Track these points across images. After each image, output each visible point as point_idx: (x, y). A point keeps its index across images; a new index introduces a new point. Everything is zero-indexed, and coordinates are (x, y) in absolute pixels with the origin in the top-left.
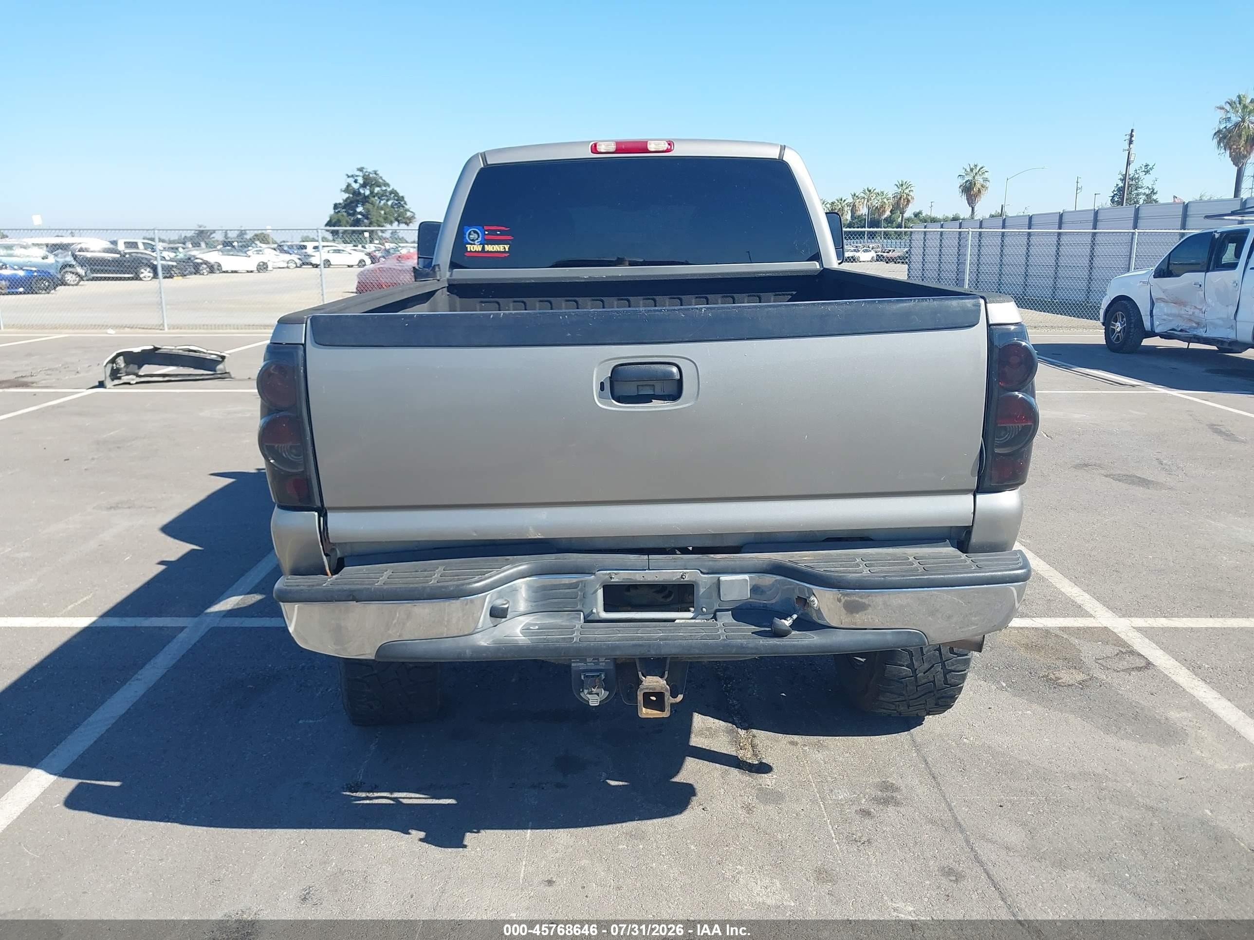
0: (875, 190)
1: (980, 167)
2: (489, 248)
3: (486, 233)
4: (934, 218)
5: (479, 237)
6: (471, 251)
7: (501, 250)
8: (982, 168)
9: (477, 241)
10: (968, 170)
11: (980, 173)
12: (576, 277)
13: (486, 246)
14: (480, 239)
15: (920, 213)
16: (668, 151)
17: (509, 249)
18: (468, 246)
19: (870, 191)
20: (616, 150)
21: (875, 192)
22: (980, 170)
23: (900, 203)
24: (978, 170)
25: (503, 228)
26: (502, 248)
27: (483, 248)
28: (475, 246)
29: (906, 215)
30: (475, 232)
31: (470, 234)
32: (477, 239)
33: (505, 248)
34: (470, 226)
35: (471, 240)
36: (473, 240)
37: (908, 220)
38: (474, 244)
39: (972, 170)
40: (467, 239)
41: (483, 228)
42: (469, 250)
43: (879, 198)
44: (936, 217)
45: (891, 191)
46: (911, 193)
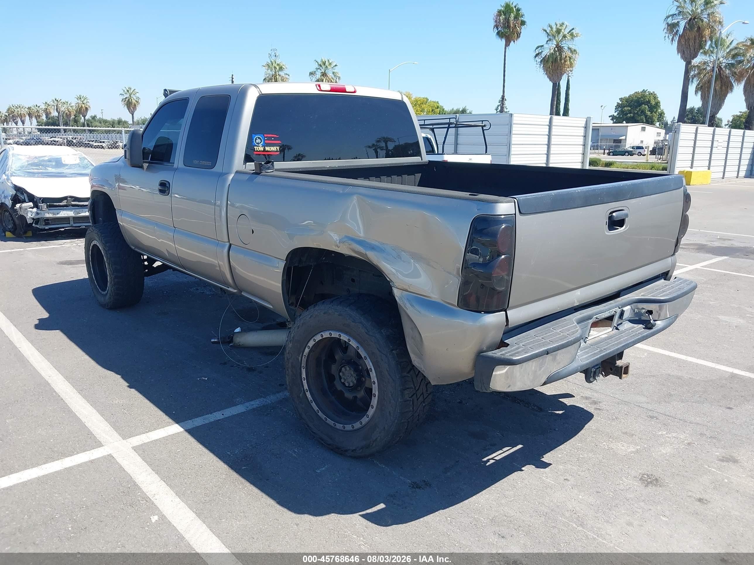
0: (61, 100)
1: (133, 89)
2: (267, 149)
3: (266, 139)
4: (105, 120)
5: (261, 141)
6: (257, 151)
7: (275, 150)
8: (134, 90)
9: (260, 144)
10: (126, 91)
11: (133, 93)
12: (323, 167)
13: (266, 147)
14: (262, 143)
15: (95, 116)
16: (355, 92)
17: (279, 149)
18: (256, 147)
19: (57, 101)
20: (331, 90)
21: (61, 101)
22: (133, 91)
23: (82, 110)
24: (132, 91)
25: (276, 136)
26: (275, 149)
27: (264, 149)
28: (260, 148)
29: (87, 118)
30: (259, 138)
31: (256, 139)
32: (261, 143)
33: (277, 149)
34: (256, 134)
35: (257, 143)
36: (258, 144)
37: (88, 120)
38: (259, 146)
39: (128, 91)
40: (255, 142)
41: (264, 136)
42: (256, 150)
43: (65, 106)
44: (107, 120)
45: (74, 102)
46: (88, 104)
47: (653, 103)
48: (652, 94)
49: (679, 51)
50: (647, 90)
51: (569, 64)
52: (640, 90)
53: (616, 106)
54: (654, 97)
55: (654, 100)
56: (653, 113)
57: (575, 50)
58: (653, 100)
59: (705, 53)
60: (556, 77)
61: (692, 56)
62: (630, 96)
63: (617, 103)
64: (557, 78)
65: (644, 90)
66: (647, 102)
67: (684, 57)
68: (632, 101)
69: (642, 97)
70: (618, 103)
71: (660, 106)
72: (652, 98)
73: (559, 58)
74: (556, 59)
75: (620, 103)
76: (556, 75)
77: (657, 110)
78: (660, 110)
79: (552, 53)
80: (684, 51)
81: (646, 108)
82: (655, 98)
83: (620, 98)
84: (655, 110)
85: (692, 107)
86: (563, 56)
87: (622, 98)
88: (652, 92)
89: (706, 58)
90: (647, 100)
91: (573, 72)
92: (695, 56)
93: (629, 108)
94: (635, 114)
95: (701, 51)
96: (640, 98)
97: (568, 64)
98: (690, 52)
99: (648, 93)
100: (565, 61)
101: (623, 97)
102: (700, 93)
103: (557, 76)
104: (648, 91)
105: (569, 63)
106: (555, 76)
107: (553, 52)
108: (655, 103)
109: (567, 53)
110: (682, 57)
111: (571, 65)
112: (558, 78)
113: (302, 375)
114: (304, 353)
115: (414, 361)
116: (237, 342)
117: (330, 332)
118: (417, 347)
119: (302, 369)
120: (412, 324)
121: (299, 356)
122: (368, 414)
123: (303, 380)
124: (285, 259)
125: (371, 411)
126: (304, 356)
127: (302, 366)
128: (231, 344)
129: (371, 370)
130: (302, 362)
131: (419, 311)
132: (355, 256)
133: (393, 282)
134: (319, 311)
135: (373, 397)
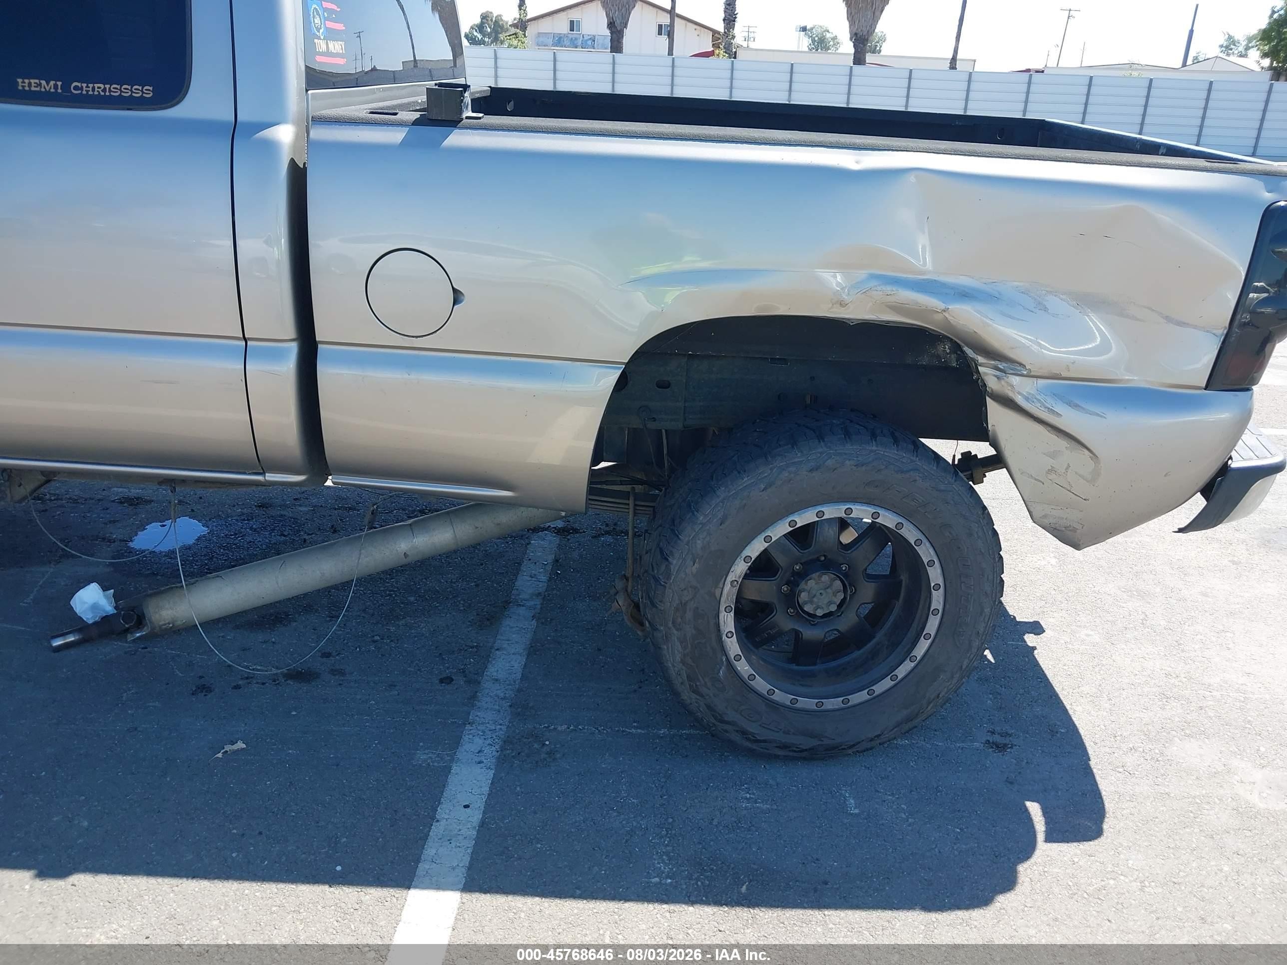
2: (331, 46)
3: (326, 15)
5: (321, 23)
6: (319, 53)
7: (340, 51)
9: (321, 32)
13: (329, 41)
18: (316, 41)
25: (336, 7)
26: (340, 47)
27: (328, 48)
28: (321, 43)
30: (317, 12)
31: (314, 16)
32: (321, 27)
38: (320, 38)
41: (322, 4)
42: (317, 50)
113: (722, 627)
114: (731, 577)
115: (1045, 516)
116: (162, 623)
117: (819, 508)
118: (1069, 489)
119: (723, 615)
120: (1062, 444)
121: (716, 587)
122: (913, 653)
123: (724, 637)
124: (626, 361)
125: (923, 646)
126: (732, 582)
127: (722, 608)
128: (138, 635)
129: (931, 563)
130: (723, 599)
131: (1098, 415)
132: (888, 322)
133: (1021, 364)
134: (793, 469)
135: (931, 616)
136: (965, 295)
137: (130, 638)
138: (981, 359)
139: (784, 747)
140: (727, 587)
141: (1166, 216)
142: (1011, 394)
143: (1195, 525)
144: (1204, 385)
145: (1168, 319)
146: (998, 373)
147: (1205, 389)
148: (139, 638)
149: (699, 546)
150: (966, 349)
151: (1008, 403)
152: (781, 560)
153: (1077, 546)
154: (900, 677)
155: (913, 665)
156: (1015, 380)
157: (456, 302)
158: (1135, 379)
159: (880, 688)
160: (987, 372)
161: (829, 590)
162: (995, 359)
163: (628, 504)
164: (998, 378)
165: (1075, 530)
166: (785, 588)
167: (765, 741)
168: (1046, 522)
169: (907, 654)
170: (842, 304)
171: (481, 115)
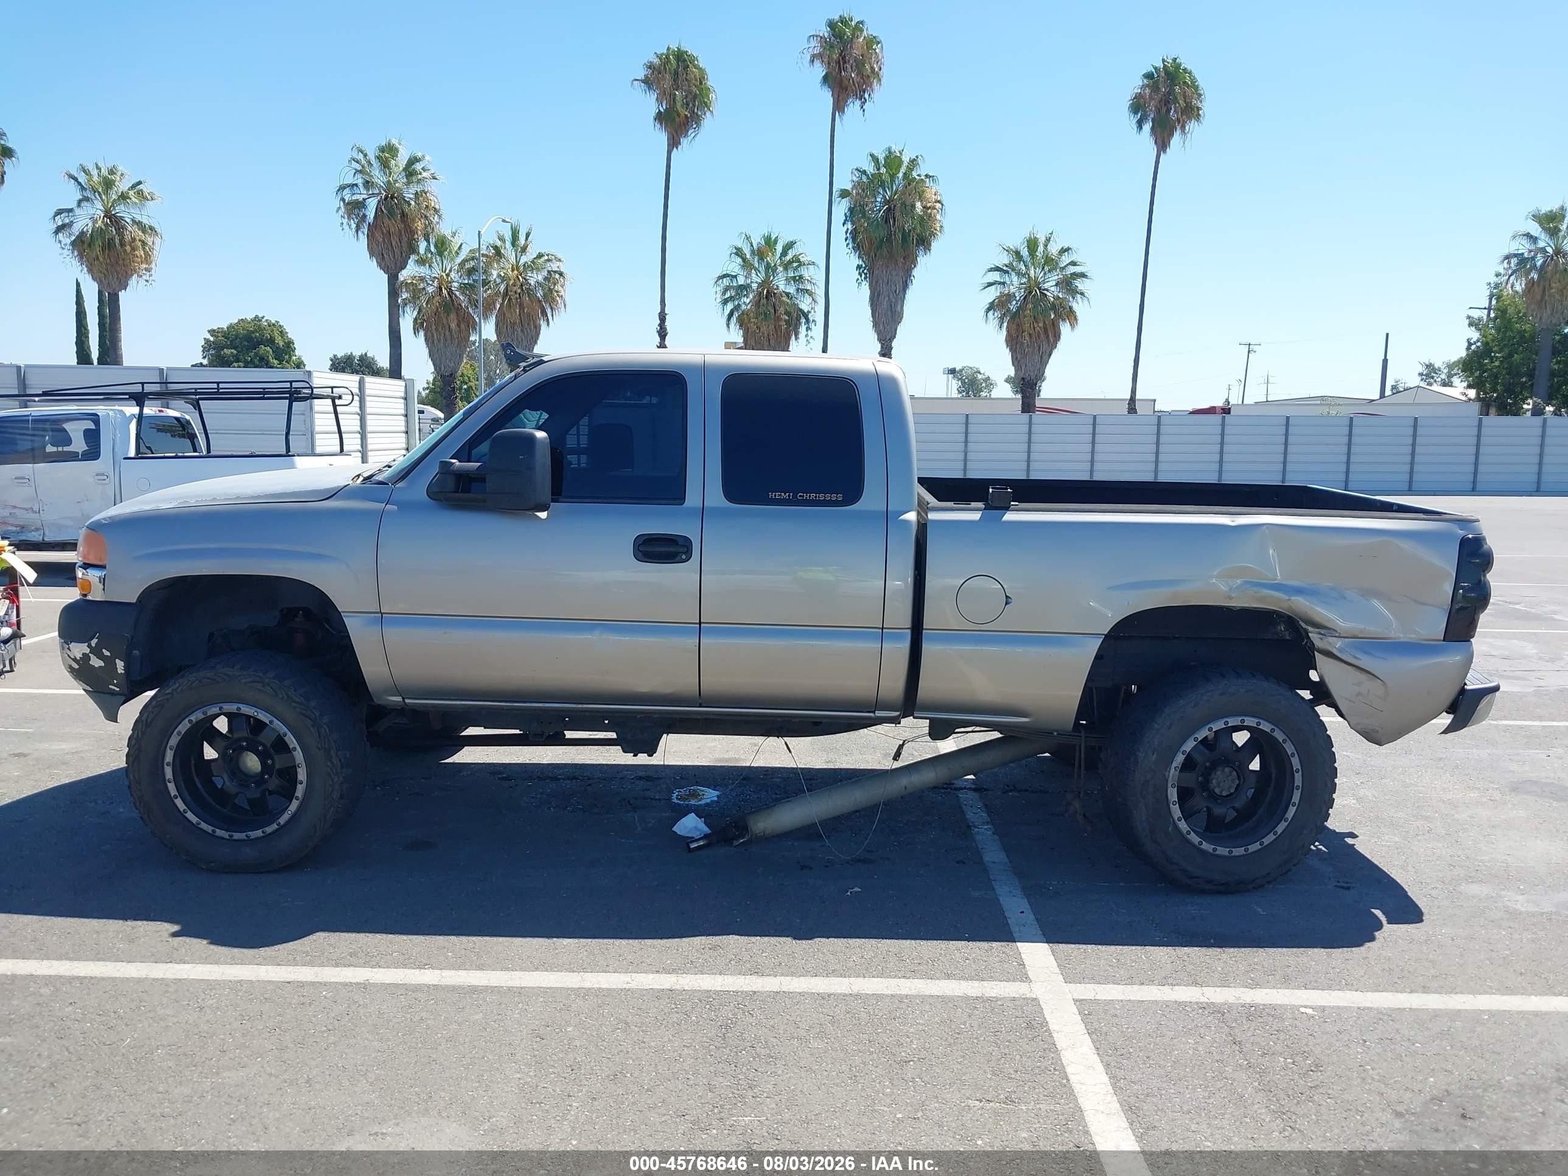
47: (281, 344)
48: (274, 325)
49: (372, 253)
50: (263, 317)
51: (143, 256)
52: (250, 316)
53: (202, 346)
54: (280, 332)
55: (282, 337)
56: (284, 362)
57: (151, 228)
58: (280, 338)
59: (421, 262)
60: (115, 279)
61: (399, 264)
62: (230, 327)
63: (205, 339)
64: (117, 283)
65: (257, 316)
66: (268, 340)
67: (383, 266)
68: (237, 337)
69: (256, 331)
70: (207, 341)
71: (295, 349)
72: (276, 334)
73: (117, 241)
74: (111, 240)
75: (212, 339)
76: (116, 276)
77: (290, 357)
78: (294, 358)
79: (101, 229)
80: (382, 254)
81: (268, 352)
82: (282, 333)
83: (210, 329)
84: (287, 357)
85: (349, 354)
86: (128, 238)
87: (214, 331)
88: (273, 322)
89: (423, 271)
90: (267, 337)
91: (153, 272)
92: (403, 267)
93: (232, 351)
94: (248, 362)
95: (413, 257)
96: (253, 332)
97: (141, 256)
98: (394, 257)
99: (265, 324)
100: (133, 249)
101: (215, 328)
102: (422, 333)
103: (117, 278)
104: (265, 318)
105: (142, 253)
106: (113, 279)
107: (103, 227)
108: (285, 343)
109: (132, 231)
110: (380, 265)
111: (147, 259)
112: (120, 282)
113: (1169, 798)
114: (1174, 765)
115: (1358, 724)
116: (758, 832)
117: (1225, 720)
118: (1370, 704)
119: (1170, 790)
120: (1363, 677)
121: (1166, 771)
122: (1287, 816)
123: (1171, 805)
124: (1106, 633)
125: (1292, 811)
126: (1175, 768)
127: (1169, 785)
128: (742, 841)
129: (1293, 755)
130: (1170, 779)
131: (1383, 658)
132: (1256, 608)
133: (1334, 630)
134: (1209, 694)
135: (1295, 791)
136: (1299, 591)
137: (736, 843)
138: (1310, 629)
139: (1210, 882)
140: (1173, 770)
141: (1406, 545)
142: (1330, 649)
143: (1449, 730)
144: (1442, 639)
145: (1415, 601)
146: (1321, 636)
147: (1444, 641)
148: (742, 842)
149: (1156, 743)
150: (1301, 623)
151: (1329, 654)
152: (1198, 758)
153: (1380, 744)
154: (1279, 833)
155: (1286, 824)
156: (1331, 640)
157: (1007, 604)
158: (1402, 637)
159: (1267, 840)
160: (1314, 636)
161: (1230, 778)
162: (1318, 628)
163: (1080, 736)
164: (1321, 639)
165: (1377, 732)
166: (1200, 778)
167: (1198, 877)
168: (1359, 728)
169: (1282, 817)
170: (1231, 598)
171: (1017, 503)
